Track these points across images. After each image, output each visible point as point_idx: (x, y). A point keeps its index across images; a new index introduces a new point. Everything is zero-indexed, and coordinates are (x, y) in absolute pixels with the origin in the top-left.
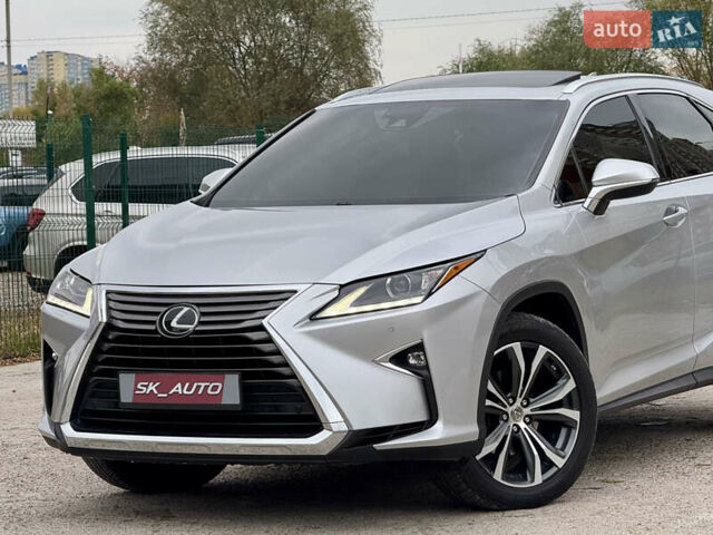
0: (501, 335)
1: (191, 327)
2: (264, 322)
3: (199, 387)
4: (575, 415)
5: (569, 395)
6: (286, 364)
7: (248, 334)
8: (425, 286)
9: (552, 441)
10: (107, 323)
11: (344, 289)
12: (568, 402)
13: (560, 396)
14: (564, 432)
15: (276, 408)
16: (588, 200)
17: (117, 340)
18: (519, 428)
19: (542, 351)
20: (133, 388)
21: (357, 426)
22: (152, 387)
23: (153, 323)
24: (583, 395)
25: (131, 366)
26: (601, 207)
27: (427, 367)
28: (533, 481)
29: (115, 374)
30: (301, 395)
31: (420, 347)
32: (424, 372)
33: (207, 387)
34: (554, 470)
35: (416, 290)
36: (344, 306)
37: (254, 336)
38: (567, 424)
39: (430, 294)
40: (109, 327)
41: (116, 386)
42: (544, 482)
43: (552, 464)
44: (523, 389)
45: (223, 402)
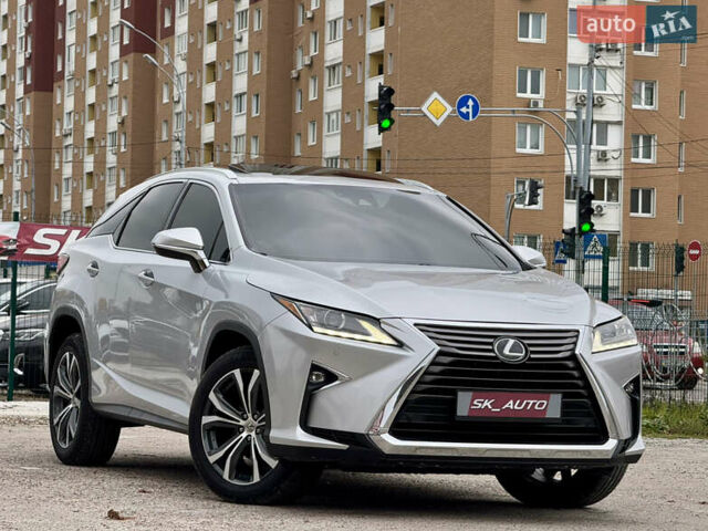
1: (522, 355)
3: (528, 404)
7: (565, 363)
10: (441, 351)
20: (469, 404)
22: (487, 403)
25: (468, 386)
33: (534, 404)
37: (571, 363)
40: (444, 354)
41: (454, 403)
45: (547, 416)
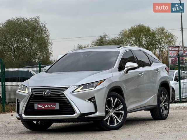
0: (109, 96)
1: (49, 94)
2: (64, 93)
3: (51, 106)
4: (123, 112)
5: (122, 108)
6: (68, 101)
7: (61, 95)
8: (94, 85)
9: (119, 117)
10: (32, 94)
11: (79, 86)
12: (121, 109)
13: (120, 108)
14: (121, 115)
15: (66, 110)
16: (124, 71)
17: (34, 97)
18: (112, 114)
19: (116, 99)
20: (37, 106)
21: (82, 113)
22: (41, 106)
23: (41, 93)
24: (124, 108)
25: (36, 102)
26: (127, 72)
27: (95, 101)
28: (115, 125)
29: (34, 104)
30: (71, 107)
31: (94, 97)
32: (95, 102)
34: (119, 123)
35: (93, 87)
36: (79, 89)
37: (62, 95)
38: (122, 114)
39: (95, 87)
40: (32, 95)
41: (34, 106)
42: (117, 125)
43: (118, 122)
44: (113, 107)
45: (56, 108)
